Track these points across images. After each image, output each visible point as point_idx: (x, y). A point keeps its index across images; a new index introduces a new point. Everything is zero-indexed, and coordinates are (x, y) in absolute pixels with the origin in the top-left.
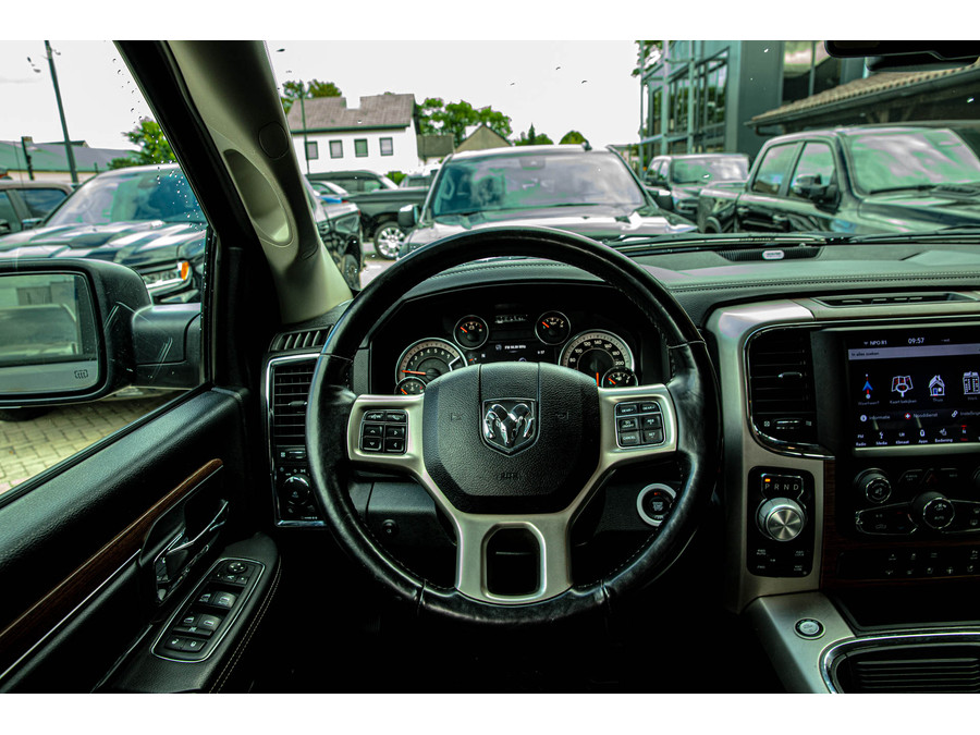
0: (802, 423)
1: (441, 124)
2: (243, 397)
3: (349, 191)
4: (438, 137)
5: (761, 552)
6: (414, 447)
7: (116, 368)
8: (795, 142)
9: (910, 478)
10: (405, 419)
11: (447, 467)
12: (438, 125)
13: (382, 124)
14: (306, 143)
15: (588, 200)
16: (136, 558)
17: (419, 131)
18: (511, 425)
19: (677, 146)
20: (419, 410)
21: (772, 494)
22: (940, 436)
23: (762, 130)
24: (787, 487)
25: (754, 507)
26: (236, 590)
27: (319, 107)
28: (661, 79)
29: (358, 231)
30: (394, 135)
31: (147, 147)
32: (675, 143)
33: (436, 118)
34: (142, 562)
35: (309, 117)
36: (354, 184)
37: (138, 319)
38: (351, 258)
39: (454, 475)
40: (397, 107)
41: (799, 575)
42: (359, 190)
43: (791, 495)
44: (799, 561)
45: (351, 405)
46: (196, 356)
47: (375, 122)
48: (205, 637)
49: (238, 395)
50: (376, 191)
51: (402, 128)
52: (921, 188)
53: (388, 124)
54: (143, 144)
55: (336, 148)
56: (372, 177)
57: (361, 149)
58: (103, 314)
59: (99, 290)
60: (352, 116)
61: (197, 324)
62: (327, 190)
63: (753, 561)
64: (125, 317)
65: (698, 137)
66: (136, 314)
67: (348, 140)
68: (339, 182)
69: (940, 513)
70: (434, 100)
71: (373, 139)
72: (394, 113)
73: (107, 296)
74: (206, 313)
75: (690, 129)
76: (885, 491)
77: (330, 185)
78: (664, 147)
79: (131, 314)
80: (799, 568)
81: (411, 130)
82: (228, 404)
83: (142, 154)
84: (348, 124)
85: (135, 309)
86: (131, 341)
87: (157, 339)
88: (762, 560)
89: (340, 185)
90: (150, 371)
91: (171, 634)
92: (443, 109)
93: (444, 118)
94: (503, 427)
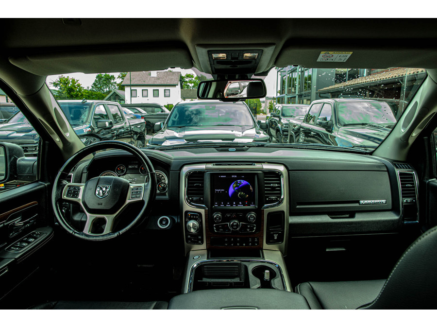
0: (200, 199)
1: (193, 85)
2: (48, 185)
3: (147, 112)
4: (190, 90)
5: (189, 237)
6: (80, 197)
7: (10, 175)
8: (321, 103)
9: (228, 215)
10: (79, 189)
11: (86, 201)
12: (191, 85)
13: (166, 83)
14: (131, 90)
15: (231, 123)
16: (4, 223)
17: (182, 87)
18: (103, 191)
19: (291, 100)
20: (83, 187)
21: (190, 219)
22: (239, 204)
23: (321, 95)
24: (195, 217)
25: (186, 222)
26: (35, 238)
27: (139, 75)
28: (285, 72)
29: (144, 130)
30: (171, 88)
31: (61, 89)
32: (291, 98)
33: (191, 82)
34: (5, 224)
35: (134, 79)
36: (150, 109)
37: (19, 161)
38: (140, 142)
39: (87, 204)
40: (173, 77)
41: (200, 244)
42: (152, 112)
43: (196, 219)
44: (200, 240)
45: (65, 185)
46: (35, 172)
47: (163, 83)
48: (21, 247)
49: (46, 184)
50: (160, 113)
51: (174, 86)
52: (363, 124)
53: (168, 84)
54: (59, 87)
55: (145, 93)
56: (158, 107)
57: (156, 94)
58: (8, 160)
59: (7, 152)
60: (153, 79)
61: (36, 163)
62: (138, 112)
63: (187, 239)
64: (16, 159)
65: (300, 96)
66: (19, 159)
67: (150, 90)
68: (143, 108)
69: (235, 226)
70: (190, 75)
71: (161, 90)
72: (171, 79)
73: (10, 153)
74: (38, 160)
75: (297, 93)
76: (220, 219)
77: (139, 109)
78: (286, 100)
79: (17, 159)
80: (200, 242)
81: (179, 87)
82: (42, 186)
83: (58, 91)
84: (150, 83)
85: (19, 158)
86: (16, 167)
87: (25, 167)
88: (190, 239)
89: (144, 110)
90: (21, 176)
91: (12, 246)
92: (193, 79)
93: (194, 82)
94: (101, 191)
